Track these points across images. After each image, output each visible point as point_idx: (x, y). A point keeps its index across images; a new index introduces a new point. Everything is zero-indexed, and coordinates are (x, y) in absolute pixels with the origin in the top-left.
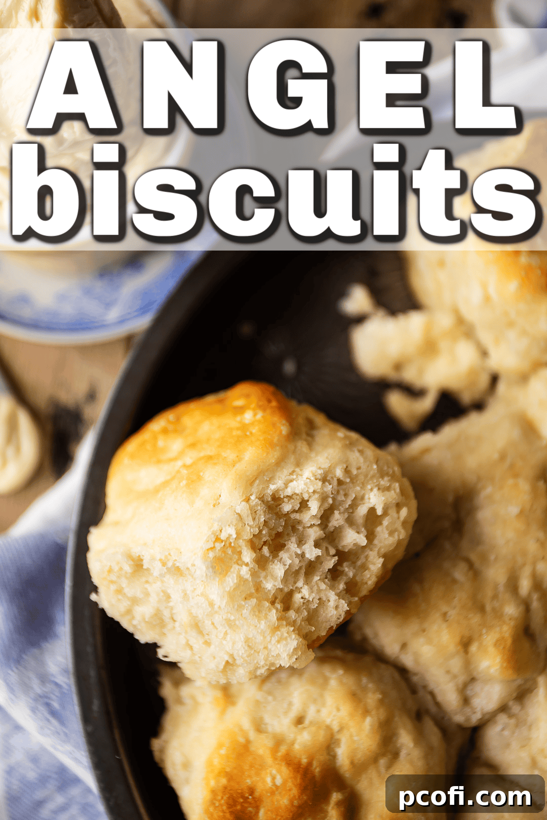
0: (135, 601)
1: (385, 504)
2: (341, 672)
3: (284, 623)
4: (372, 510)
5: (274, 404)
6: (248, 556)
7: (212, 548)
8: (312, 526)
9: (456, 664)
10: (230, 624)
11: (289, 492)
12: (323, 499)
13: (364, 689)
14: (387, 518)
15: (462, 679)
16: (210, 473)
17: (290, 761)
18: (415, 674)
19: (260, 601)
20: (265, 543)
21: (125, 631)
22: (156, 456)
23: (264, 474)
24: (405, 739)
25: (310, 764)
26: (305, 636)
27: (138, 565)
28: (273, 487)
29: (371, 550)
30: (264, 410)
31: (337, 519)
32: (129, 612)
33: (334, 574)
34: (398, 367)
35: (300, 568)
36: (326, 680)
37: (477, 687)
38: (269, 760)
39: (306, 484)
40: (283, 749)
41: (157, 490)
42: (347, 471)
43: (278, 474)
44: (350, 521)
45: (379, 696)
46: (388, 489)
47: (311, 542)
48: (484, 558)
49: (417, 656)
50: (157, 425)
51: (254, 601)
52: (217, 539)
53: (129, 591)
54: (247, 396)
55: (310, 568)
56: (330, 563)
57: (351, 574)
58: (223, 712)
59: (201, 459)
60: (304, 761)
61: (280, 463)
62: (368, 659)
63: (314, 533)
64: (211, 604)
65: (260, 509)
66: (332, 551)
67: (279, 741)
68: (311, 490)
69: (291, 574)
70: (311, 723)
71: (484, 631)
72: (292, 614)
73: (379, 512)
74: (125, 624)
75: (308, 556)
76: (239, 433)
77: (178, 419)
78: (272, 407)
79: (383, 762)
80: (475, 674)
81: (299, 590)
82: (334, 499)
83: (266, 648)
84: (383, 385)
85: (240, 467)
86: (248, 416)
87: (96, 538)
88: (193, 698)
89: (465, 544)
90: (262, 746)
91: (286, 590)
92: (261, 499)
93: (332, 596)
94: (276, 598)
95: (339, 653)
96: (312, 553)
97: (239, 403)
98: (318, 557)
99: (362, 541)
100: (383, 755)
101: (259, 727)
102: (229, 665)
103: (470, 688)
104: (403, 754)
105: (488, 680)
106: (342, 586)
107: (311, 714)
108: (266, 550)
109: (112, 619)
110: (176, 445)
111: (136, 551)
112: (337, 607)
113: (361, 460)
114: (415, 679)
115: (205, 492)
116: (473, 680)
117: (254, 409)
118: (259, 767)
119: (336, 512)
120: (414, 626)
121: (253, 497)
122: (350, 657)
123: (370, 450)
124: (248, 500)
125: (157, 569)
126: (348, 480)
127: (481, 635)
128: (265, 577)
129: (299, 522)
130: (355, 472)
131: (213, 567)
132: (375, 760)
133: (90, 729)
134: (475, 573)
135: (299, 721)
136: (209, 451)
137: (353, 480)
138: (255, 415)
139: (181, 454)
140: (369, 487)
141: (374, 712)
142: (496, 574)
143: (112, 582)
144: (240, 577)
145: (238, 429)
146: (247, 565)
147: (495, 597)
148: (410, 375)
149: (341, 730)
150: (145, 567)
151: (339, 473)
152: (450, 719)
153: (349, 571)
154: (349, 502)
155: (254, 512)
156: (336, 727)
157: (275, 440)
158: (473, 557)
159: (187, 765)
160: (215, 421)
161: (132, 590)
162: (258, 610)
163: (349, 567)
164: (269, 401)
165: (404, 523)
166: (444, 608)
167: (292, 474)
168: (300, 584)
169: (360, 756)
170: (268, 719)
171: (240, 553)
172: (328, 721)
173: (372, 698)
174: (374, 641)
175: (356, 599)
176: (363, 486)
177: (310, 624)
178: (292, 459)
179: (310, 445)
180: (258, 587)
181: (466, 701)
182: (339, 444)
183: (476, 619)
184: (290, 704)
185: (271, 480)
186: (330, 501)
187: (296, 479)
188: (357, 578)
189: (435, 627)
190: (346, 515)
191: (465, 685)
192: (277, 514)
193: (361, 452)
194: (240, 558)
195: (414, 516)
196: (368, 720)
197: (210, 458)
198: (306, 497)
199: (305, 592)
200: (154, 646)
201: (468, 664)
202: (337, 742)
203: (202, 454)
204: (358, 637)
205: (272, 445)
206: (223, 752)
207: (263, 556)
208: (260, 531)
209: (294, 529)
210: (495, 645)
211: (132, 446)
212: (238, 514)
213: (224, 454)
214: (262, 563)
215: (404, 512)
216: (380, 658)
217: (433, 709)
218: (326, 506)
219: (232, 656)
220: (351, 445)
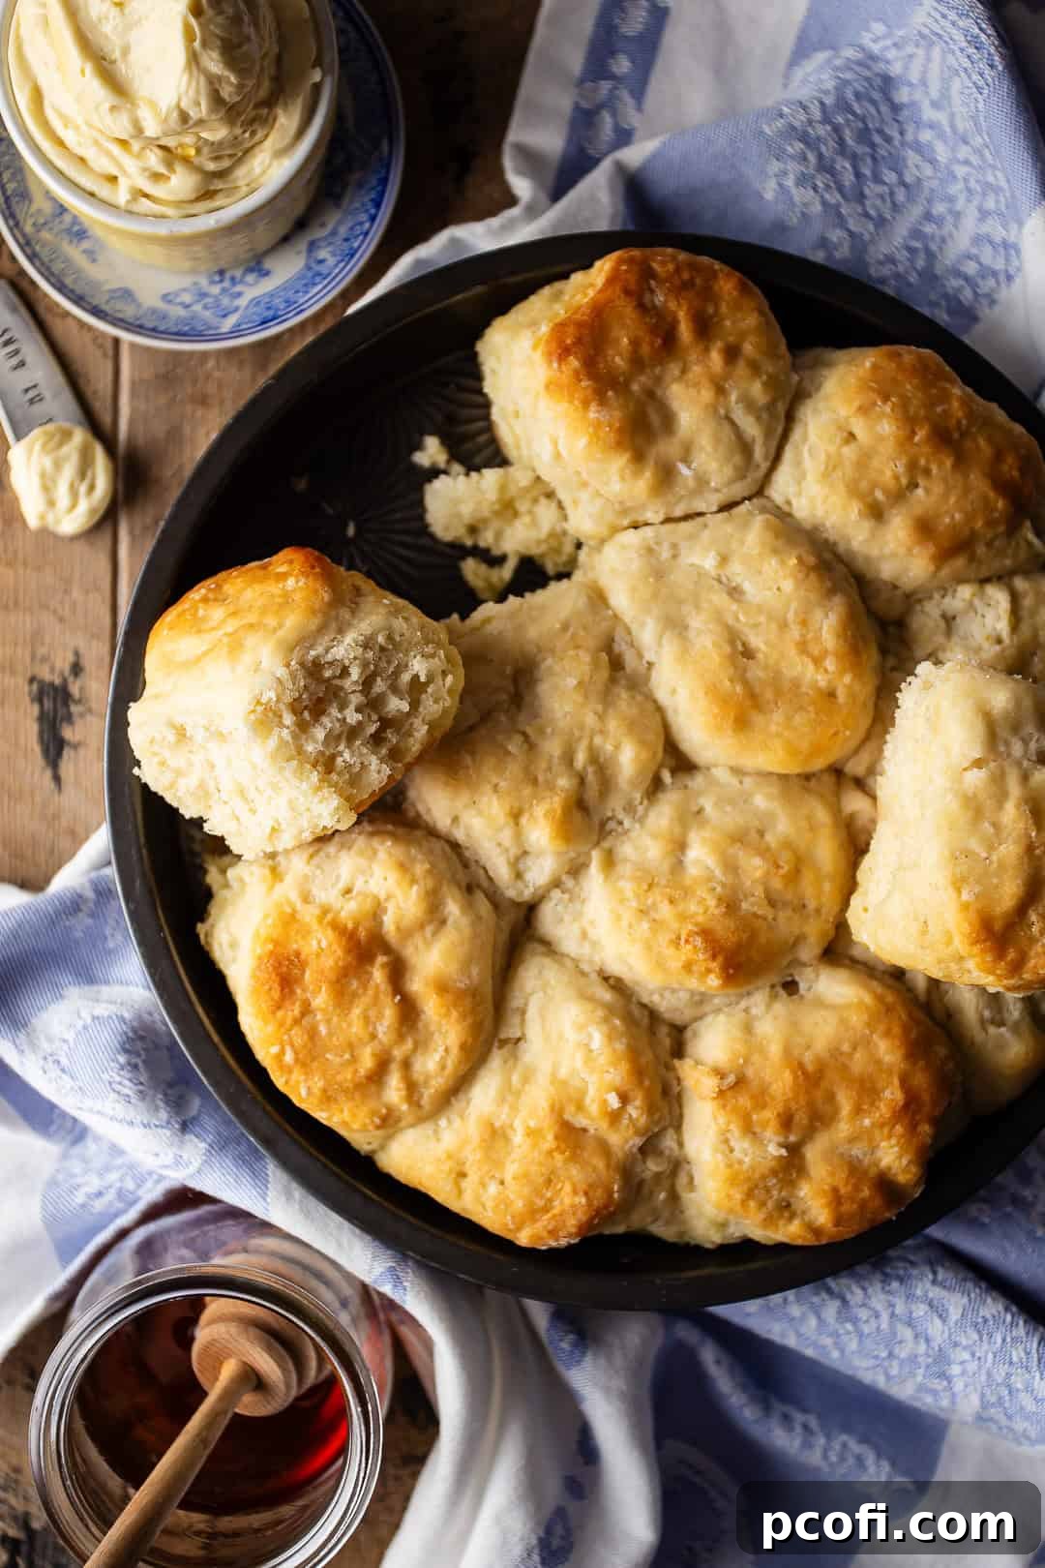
0: (179, 773)
1: (429, 671)
2: (389, 843)
3: (326, 784)
4: (416, 677)
5: (318, 570)
6: (288, 719)
7: (253, 711)
8: (354, 692)
9: (507, 836)
10: (275, 787)
11: (329, 657)
12: (365, 665)
13: (413, 860)
14: (432, 686)
15: (514, 851)
16: (251, 640)
17: (337, 927)
18: (467, 848)
19: (302, 764)
20: (306, 708)
21: (170, 807)
22: (198, 627)
23: (305, 640)
24: (453, 908)
25: (356, 929)
26: (348, 799)
27: (181, 733)
28: (313, 653)
29: (416, 717)
30: (307, 577)
31: (380, 686)
32: (172, 785)
33: (377, 740)
34: (473, 530)
35: (342, 732)
36: (375, 852)
37: (529, 861)
38: (315, 926)
39: (346, 650)
40: (329, 917)
41: (198, 659)
42: (390, 638)
43: (319, 641)
44: (394, 689)
45: (427, 866)
46: (433, 656)
47: (352, 707)
48: (541, 731)
49: (468, 828)
50: (196, 594)
51: (296, 762)
52: (259, 702)
53: (172, 762)
54: (291, 562)
55: (352, 733)
56: (372, 729)
57: (394, 741)
58: (271, 888)
59: (243, 626)
60: (350, 926)
61: (322, 629)
62: (419, 833)
63: (355, 699)
64: (254, 767)
65: (300, 674)
66: (375, 717)
67: (325, 911)
68: (351, 657)
69: (332, 738)
70: (359, 893)
71: (535, 802)
72: (334, 777)
73: (423, 679)
74: (170, 799)
75: (348, 720)
76: (280, 600)
77: (219, 587)
78: (315, 574)
79: (429, 929)
80: (528, 849)
81: (341, 754)
82: (376, 666)
83: (308, 810)
84: (458, 551)
85: (281, 633)
86: (291, 582)
87: (136, 713)
88: (241, 880)
89: (522, 717)
90: (308, 914)
91: (327, 753)
92: (302, 664)
93: (374, 762)
94: (317, 762)
95: (390, 827)
96: (353, 717)
97: (283, 569)
98: (360, 723)
99: (405, 707)
100: (430, 922)
101: (306, 898)
102: (275, 831)
103: (521, 861)
104: (450, 922)
105: (540, 854)
106: (384, 751)
107: (359, 885)
108: (306, 714)
109: (155, 794)
110: (217, 613)
111: (179, 720)
112: (379, 772)
113: (405, 626)
114: (467, 854)
115: (247, 658)
116: (525, 853)
117: (296, 576)
118: (306, 933)
119: (379, 679)
120: (464, 797)
121: (293, 663)
122: (400, 831)
123: (416, 616)
124: (288, 665)
125: (199, 736)
126: (390, 647)
127: (531, 805)
128: (307, 740)
129: (342, 688)
130: (398, 639)
131: (255, 730)
132: (422, 927)
133: (132, 907)
134: (530, 746)
135: (348, 891)
136: (252, 618)
137: (396, 646)
138: (297, 582)
139: (223, 622)
140: (412, 654)
141: (422, 883)
142: (553, 748)
143: (155, 754)
144: (281, 739)
145: (280, 596)
146: (288, 728)
147: (549, 769)
148: (486, 539)
149: (388, 898)
150: (188, 734)
151: (381, 639)
152: (502, 894)
153: (392, 737)
154: (391, 669)
155: (293, 676)
156: (382, 897)
157: (317, 606)
158: (529, 730)
159: (234, 945)
160: (258, 587)
161: (176, 761)
162: (299, 773)
163: (392, 733)
164: (313, 567)
165: (450, 691)
166: (494, 780)
167: (333, 641)
168: (341, 748)
169: (406, 923)
170: (315, 891)
171: (281, 717)
172: (375, 891)
173: (420, 868)
174: (426, 817)
175: (400, 765)
176: (407, 652)
177: (352, 787)
178: (334, 625)
179: (353, 613)
180: (300, 750)
181: (519, 876)
182: (382, 610)
183: (527, 791)
184: (338, 877)
185: (312, 647)
186: (372, 667)
187: (337, 646)
188: (402, 745)
189: (485, 799)
190: (389, 682)
191: (517, 859)
192: (317, 679)
193: (406, 619)
194: (281, 722)
195: (462, 684)
196: (415, 888)
197: (251, 626)
198: (347, 663)
199: (347, 755)
200: (199, 822)
201: (518, 835)
202: (385, 911)
203: (242, 623)
204: (411, 814)
205: (314, 612)
206: (270, 921)
207: (303, 720)
208: (301, 696)
209: (336, 695)
210: (545, 815)
211: (171, 615)
212: (278, 678)
213: (265, 621)
214: (303, 727)
215: (449, 679)
216: (432, 833)
217: (485, 884)
218: (368, 672)
219: (277, 821)
220: (395, 612)
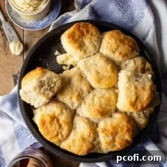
0: (26, 97)
4: (54, 81)
9: (70, 101)
14: (57, 82)
19: (40, 94)
23: (39, 78)
27: (26, 92)
28: (41, 80)
31: (50, 83)
33: (50, 90)
40: (48, 115)
46: (57, 78)
63: (47, 85)
66: (50, 87)
68: (46, 80)
69: (44, 90)
72: (45, 95)
75: (46, 88)
80: (73, 102)
81: (46, 92)
82: (49, 80)
84: (62, 65)
87: (20, 91)
93: (50, 93)
94: (43, 93)
99: (54, 85)
100: (61, 113)
104: (64, 113)
113: (52, 75)
115: (32, 82)
118: (45, 117)
134: (72, 89)
135: (50, 111)
140: (54, 78)
142: (75, 88)
148: (65, 63)
149: (56, 111)
151: (49, 77)
152: (71, 109)
169: (58, 114)
170: (46, 112)
181: (73, 106)
182: (49, 74)
183: (72, 95)
187: (44, 78)
188: (54, 90)
192: (41, 83)
194: (37, 89)
197: (33, 77)
209: (44, 85)
214: (40, 89)
216: (61, 102)
